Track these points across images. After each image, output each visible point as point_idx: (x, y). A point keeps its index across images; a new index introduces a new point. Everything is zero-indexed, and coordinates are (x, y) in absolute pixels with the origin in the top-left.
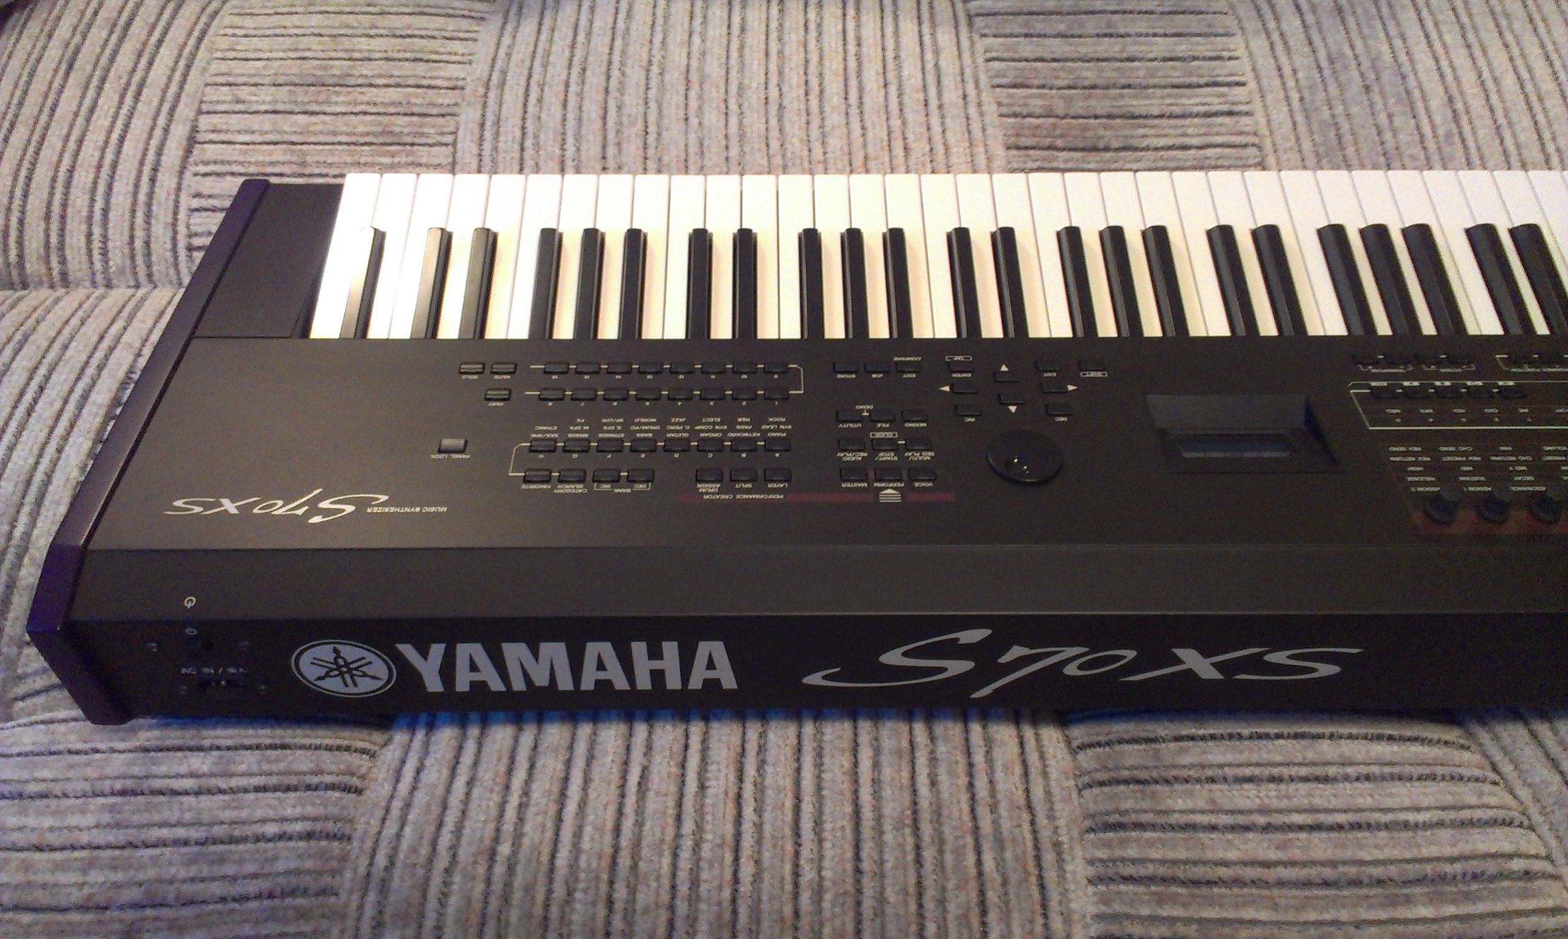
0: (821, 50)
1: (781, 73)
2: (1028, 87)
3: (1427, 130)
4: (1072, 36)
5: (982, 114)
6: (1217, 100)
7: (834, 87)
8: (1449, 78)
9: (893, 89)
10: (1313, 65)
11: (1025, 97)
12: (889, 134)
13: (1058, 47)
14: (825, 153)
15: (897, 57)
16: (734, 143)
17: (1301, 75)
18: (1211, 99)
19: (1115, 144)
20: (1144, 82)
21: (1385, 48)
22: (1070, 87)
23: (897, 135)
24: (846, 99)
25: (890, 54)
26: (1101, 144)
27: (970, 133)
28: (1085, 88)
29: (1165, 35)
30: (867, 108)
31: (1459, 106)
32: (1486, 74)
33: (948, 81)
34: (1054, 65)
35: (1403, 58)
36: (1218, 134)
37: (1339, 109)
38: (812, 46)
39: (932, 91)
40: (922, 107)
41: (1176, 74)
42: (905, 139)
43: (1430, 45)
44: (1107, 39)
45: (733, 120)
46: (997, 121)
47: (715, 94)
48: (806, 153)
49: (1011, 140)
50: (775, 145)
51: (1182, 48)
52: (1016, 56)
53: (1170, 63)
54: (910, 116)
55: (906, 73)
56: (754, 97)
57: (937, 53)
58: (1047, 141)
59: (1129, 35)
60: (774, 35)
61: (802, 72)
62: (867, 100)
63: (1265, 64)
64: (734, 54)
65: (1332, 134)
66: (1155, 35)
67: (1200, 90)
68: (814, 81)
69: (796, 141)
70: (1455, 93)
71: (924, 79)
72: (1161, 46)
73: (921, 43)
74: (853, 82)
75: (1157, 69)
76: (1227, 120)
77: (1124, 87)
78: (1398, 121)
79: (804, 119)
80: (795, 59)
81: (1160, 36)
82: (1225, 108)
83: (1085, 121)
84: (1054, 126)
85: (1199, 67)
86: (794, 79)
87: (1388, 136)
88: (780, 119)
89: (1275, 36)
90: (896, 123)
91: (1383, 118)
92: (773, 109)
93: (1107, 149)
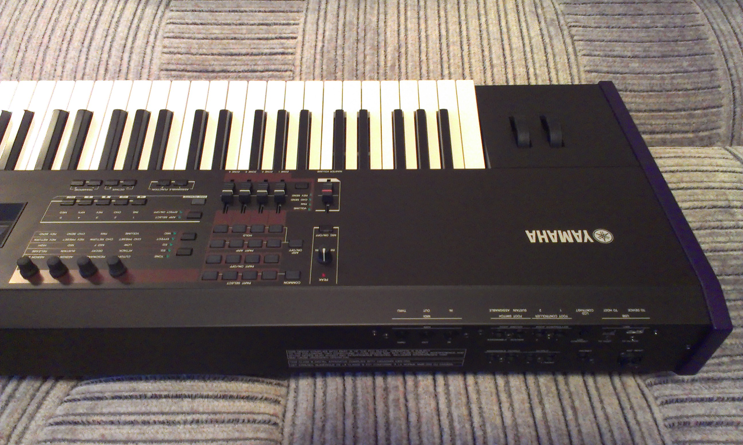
0: (79, 17)
1: (53, 30)
2: (183, 38)
3: (382, 63)
4: (216, 12)
5: (152, 52)
6: (278, 46)
7: (78, 36)
8: (402, 35)
9: (109, 38)
10: (335, 28)
11: (178, 43)
12: (99, 62)
13: (206, 17)
14: (63, 72)
15: (118, 22)
16: (17, 67)
17: (327, 33)
18: (276, 46)
19: (217, 68)
20: (243, 36)
21: (375, 19)
22: (204, 39)
23: (104, 63)
24: (83, 43)
25: (115, 20)
26: (210, 69)
27: (143, 61)
28: (212, 39)
29: (265, 12)
30: (92, 48)
31: (403, 50)
32: (423, 34)
33: (140, 35)
34: (201, 27)
35: (382, 24)
36: (274, 64)
37: (340, 52)
38: (75, 16)
39: (130, 39)
40: (122, 47)
41: (261, 31)
42: (107, 64)
43: (399, 17)
44: (233, 13)
45: (21, 54)
46: (159, 55)
47: (15, 41)
48: (53, 72)
49: (165, 67)
50: (38, 67)
51: (271, 18)
52: (183, 21)
53: (261, 27)
54: (114, 52)
55: (119, 29)
56: (34, 42)
57: (140, 20)
58: (182, 67)
59: (246, 11)
60: (57, 9)
61: (64, 29)
62: (94, 44)
63: (310, 28)
64: (33, 20)
65: (333, 66)
66: (260, 11)
67: (271, 41)
68: (69, 34)
69: (49, 66)
70: (403, 43)
71: (128, 34)
72: (260, 17)
73: (135, 14)
74: (90, 34)
75: (252, 30)
76: (279, 57)
77: (232, 39)
78: (368, 59)
79: (57, 53)
80: (63, 21)
81: (262, 12)
82: (281, 50)
83: (206, 56)
84: (188, 59)
85: (276, 29)
86: (58, 32)
87: (360, 67)
88: (45, 54)
89: (322, 13)
90: (105, 56)
91: (361, 57)
92: (43, 49)
93: (213, 71)
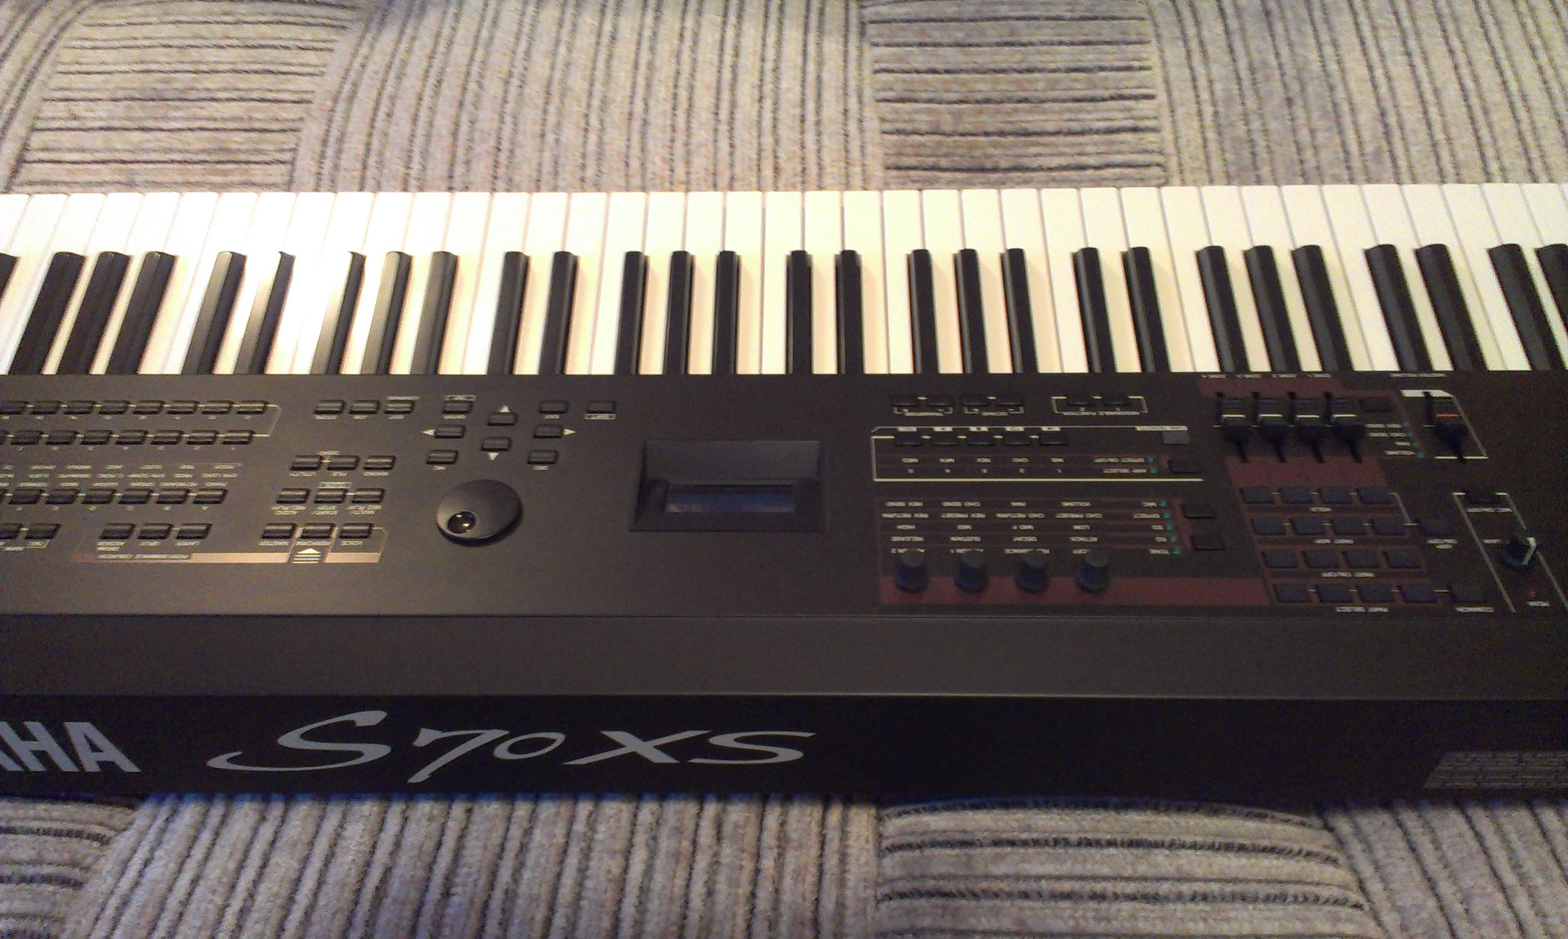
0: (695, 61)
1: (649, 86)
2: (916, 101)
3: (1354, 148)
4: (970, 45)
5: (862, 131)
6: (1120, 115)
7: (704, 100)
8: (1383, 90)
9: (768, 104)
10: (1232, 75)
11: (909, 113)
12: (759, 154)
13: (953, 57)
14: (688, 173)
15: (776, 69)
16: (591, 162)
17: (1218, 87)
18: (1116, 114)
19: (1004, 164)
20: (1041, 95)
21: (1314, 56)
22: (961, 102)
23: (768, 154)
24: (716, 114)
25: (769, 65)
26: (989, 164)
27: (847, 151)
28: (978, 102)
29: (1072, 43)
30: (738, 125)
31: (1392, 120)
32: (1426, 86)
33: (829, 96)
34: (947, 76)
35: (1333, 67)
36: (1119, 152)
37: (1256, 125)
38: (686, 57)
39: (811, 105)
40: (797, 123)
41: (1077, 85)
42: (776, 157)
43: (1365, 53)
44: (1006, 49)
45: (593, 138)
46: (877, 138)
47: (575, 109)
48: (667, 173)
49: (892, 160)
50: (635, 164)
51: (1088, 57)
52: (906, 67)
53: (1074, 75)
54: (783, 131)
55: (784, 85)
56: (616, 113)
57: (820, 64)
58: (930, 161)
59: (1031, 44)
60: (646, 44)
61: (671, 84)
62: (739, 115)
63: (1179, 74)
64: (601, 65)
65: (1246, 153)
66: (1061, 43)
67: (1102, 104)
68: (683, 95)
69: (658, 160)
70: (1388, 105)
71: (803, 94)
72: (1065, 56)
73: (805, 53)
74: (726, 96)
75: (1058, 81)
76: (1129, 137)
77: (1020, 101)
78: (1321, 137)
79: (668, 136)
80: (665, 70)
81: (1067, 44)
82: (1130, 123)
83: (975, 138)
84: (939, 144)
85: (1106, 79)
86: (662, 92)
87: (1308, 154)
88: (643, 134)
89: (1194, 44)
90: (768, 140)
91: (1304, 135)
92: (637, 124)
93: (995, 170)
